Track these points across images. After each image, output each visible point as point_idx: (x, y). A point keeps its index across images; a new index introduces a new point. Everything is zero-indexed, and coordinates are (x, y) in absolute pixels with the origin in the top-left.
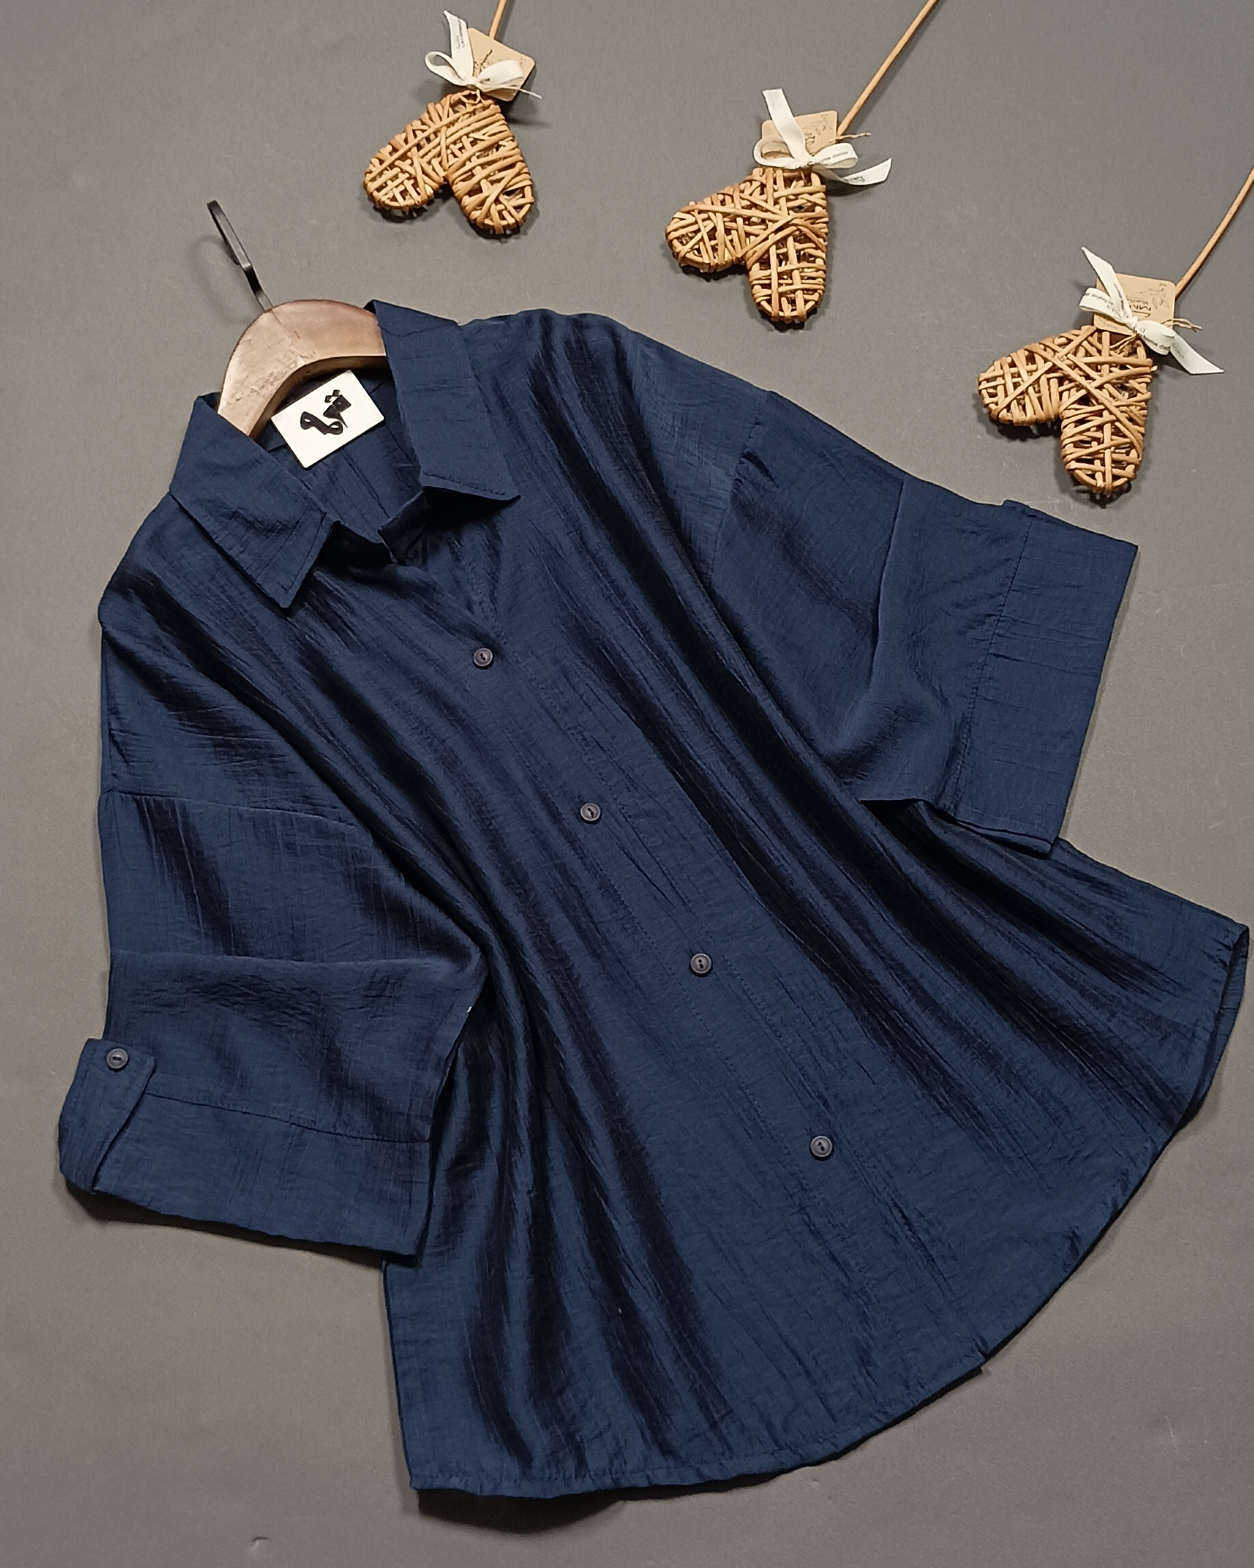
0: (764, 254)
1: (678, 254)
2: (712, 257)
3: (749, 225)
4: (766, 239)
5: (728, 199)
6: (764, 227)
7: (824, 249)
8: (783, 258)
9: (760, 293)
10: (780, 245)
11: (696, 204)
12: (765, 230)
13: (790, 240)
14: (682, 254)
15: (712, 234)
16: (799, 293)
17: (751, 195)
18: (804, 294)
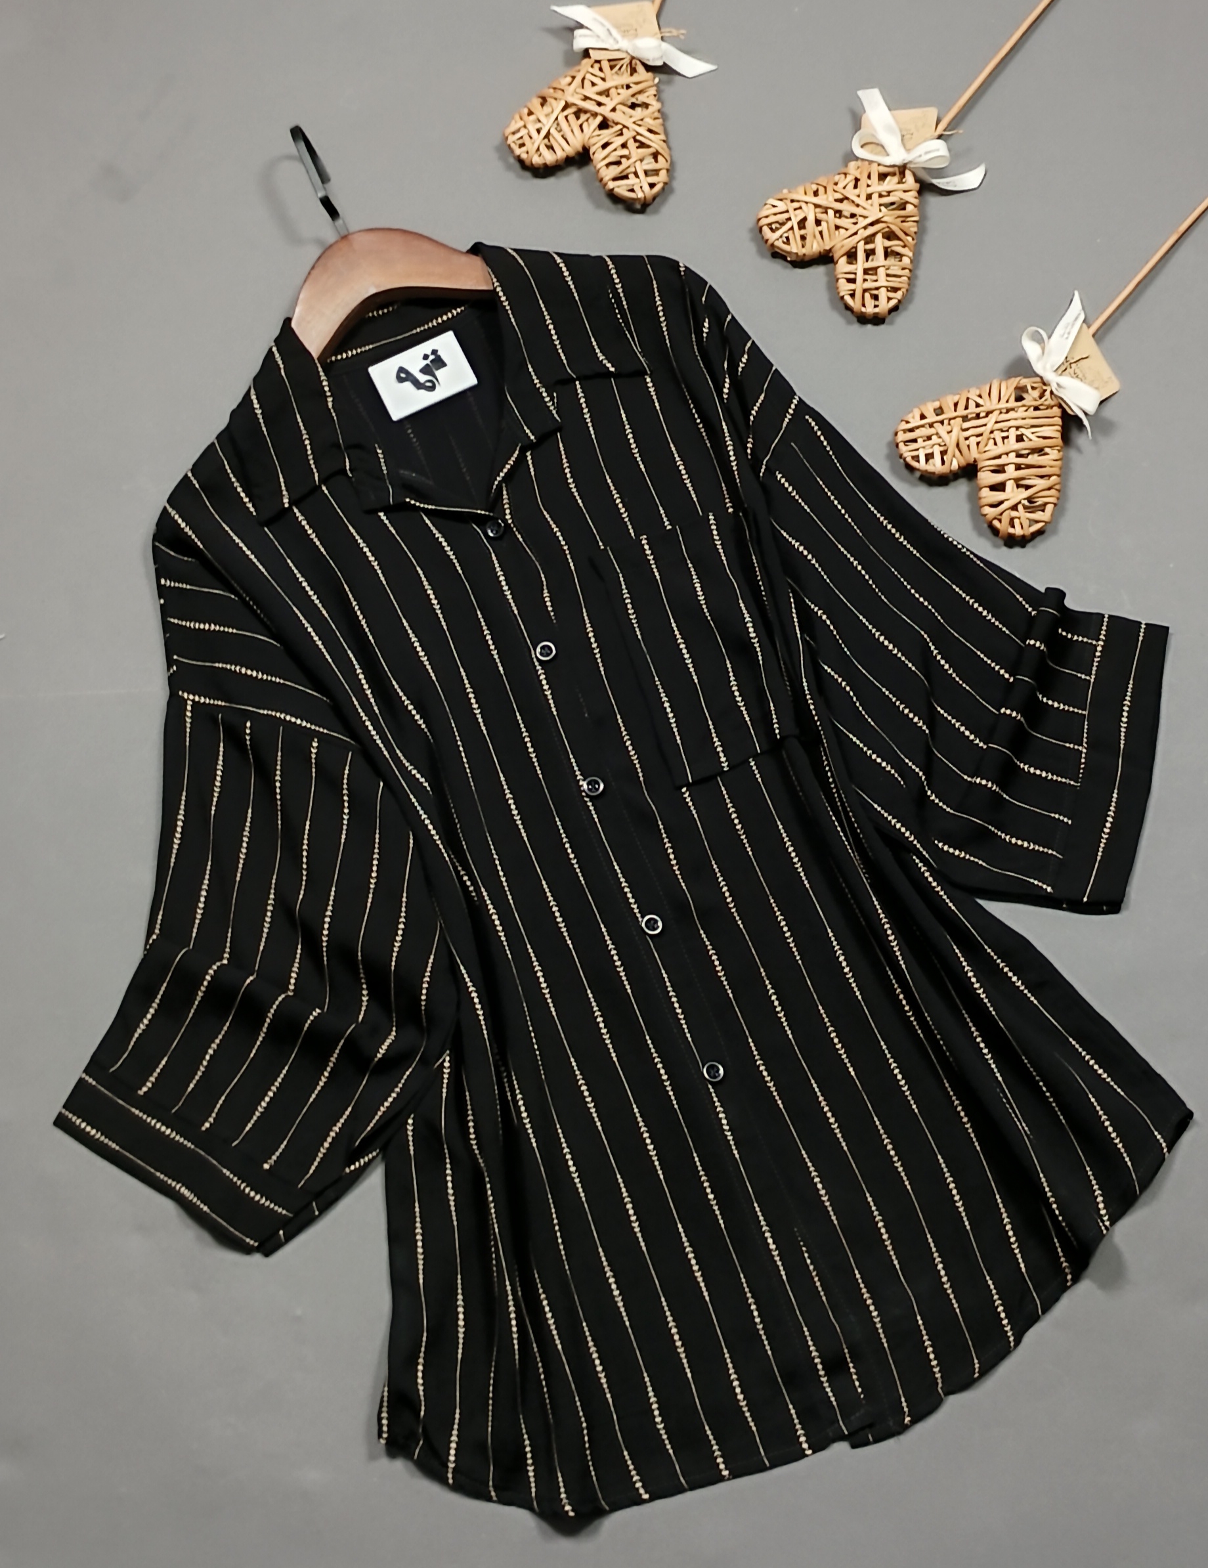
0: (853, 248)
1: (767, 241)
2: (800, 246)
3: (840, 217)
4: (856, 233)
5: (821, 190)
6: (854, 220)
7: (912, 248)
8: (870, 253)
9: (844, 288)
10: (868, 241)
11: (790, 192)
12: (855, 224)
13: (879, 237)
14: (770, 242)
15: (802, 224)
16: (883, 290)
17: (844, 188)
18: (888, 291)
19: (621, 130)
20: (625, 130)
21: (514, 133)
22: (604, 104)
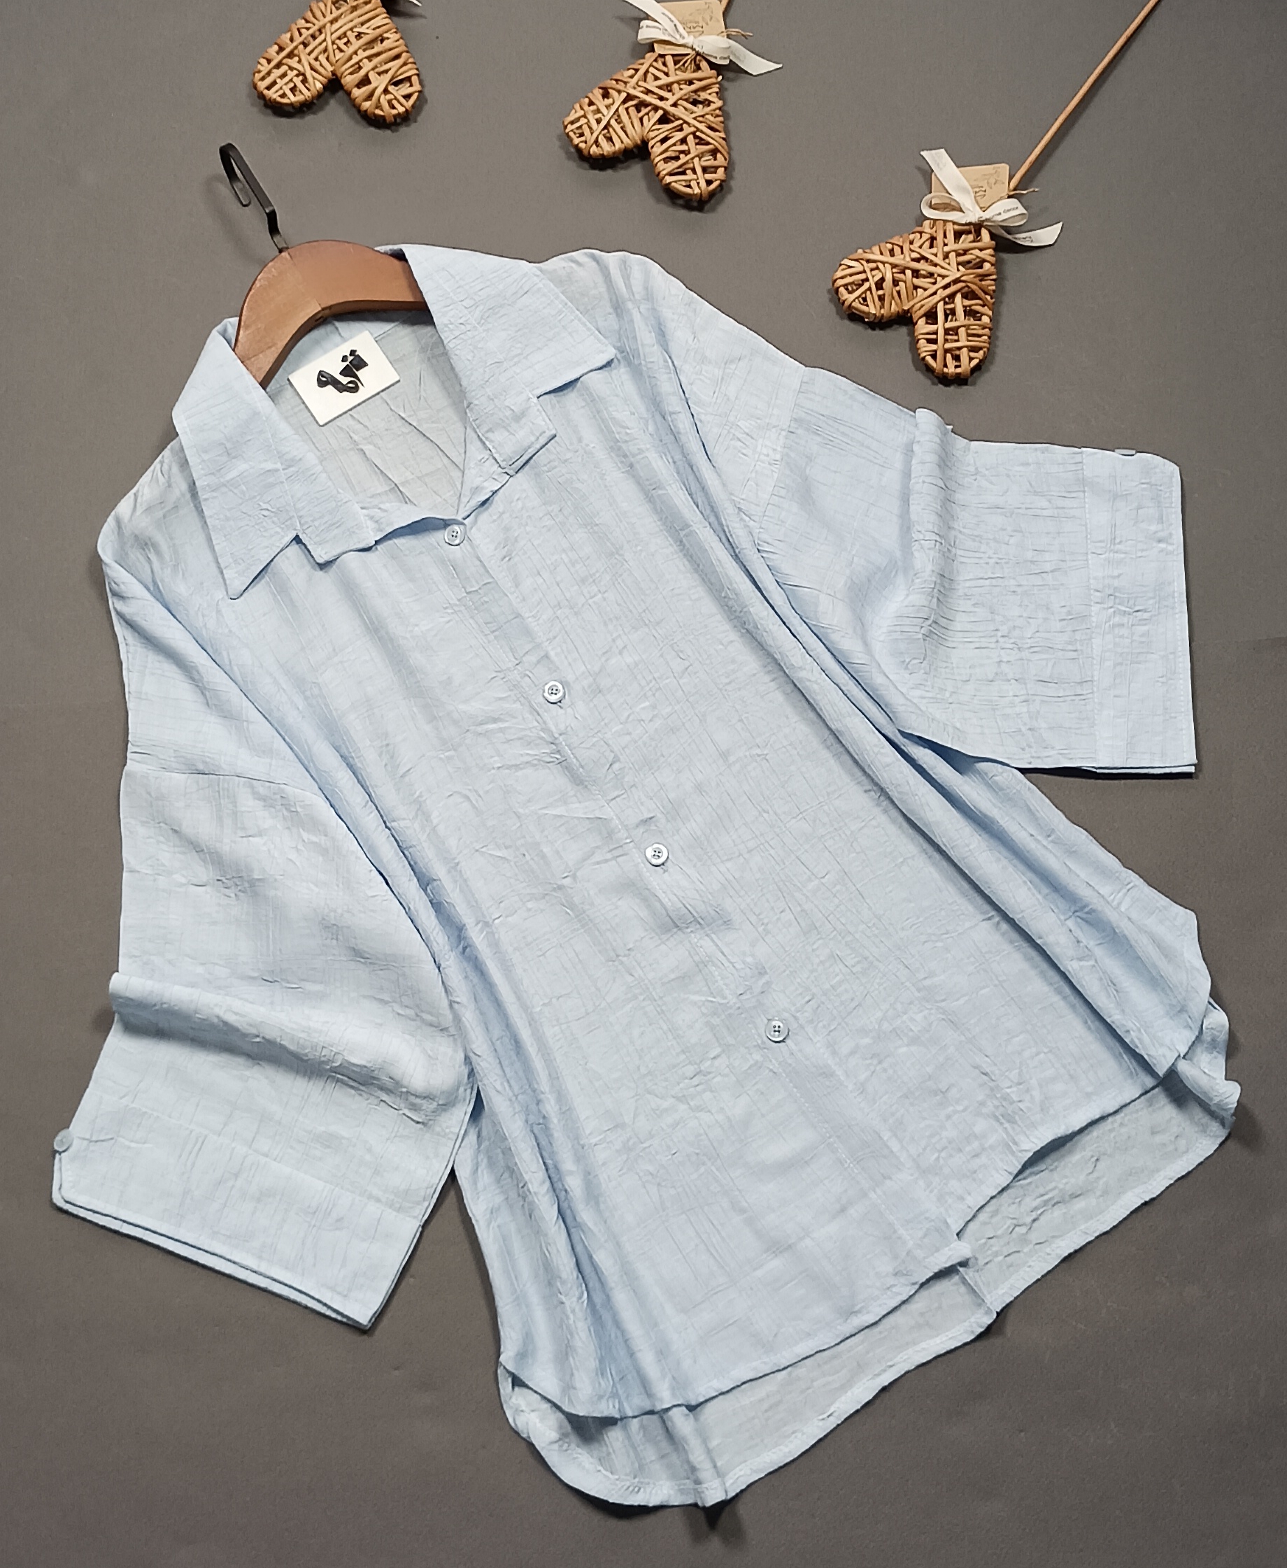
0: (932, 308)
1: (844, 302)
2: (878, 307)
3: (918, 277)
4: (935, 293)
5: (897, 249)
6: (932, 280)
7: (992, 307)
8: (950, 314)
9: (924, 348)
10: (947, 299)
11: (865, 252)
12: (934, 283)
13: (959, 296)
14: (847, 303)
15: (880, 284)
16: (965, 350)
17: (920, 246)
18: (970, 350)
19: (681, 125)
20: (685, 126)
21: (572, 123)
22: (667, 99)
